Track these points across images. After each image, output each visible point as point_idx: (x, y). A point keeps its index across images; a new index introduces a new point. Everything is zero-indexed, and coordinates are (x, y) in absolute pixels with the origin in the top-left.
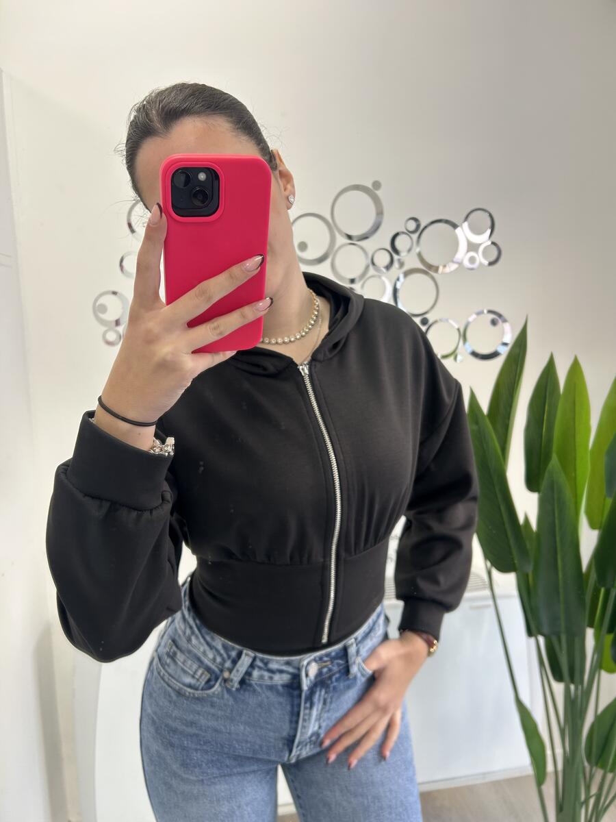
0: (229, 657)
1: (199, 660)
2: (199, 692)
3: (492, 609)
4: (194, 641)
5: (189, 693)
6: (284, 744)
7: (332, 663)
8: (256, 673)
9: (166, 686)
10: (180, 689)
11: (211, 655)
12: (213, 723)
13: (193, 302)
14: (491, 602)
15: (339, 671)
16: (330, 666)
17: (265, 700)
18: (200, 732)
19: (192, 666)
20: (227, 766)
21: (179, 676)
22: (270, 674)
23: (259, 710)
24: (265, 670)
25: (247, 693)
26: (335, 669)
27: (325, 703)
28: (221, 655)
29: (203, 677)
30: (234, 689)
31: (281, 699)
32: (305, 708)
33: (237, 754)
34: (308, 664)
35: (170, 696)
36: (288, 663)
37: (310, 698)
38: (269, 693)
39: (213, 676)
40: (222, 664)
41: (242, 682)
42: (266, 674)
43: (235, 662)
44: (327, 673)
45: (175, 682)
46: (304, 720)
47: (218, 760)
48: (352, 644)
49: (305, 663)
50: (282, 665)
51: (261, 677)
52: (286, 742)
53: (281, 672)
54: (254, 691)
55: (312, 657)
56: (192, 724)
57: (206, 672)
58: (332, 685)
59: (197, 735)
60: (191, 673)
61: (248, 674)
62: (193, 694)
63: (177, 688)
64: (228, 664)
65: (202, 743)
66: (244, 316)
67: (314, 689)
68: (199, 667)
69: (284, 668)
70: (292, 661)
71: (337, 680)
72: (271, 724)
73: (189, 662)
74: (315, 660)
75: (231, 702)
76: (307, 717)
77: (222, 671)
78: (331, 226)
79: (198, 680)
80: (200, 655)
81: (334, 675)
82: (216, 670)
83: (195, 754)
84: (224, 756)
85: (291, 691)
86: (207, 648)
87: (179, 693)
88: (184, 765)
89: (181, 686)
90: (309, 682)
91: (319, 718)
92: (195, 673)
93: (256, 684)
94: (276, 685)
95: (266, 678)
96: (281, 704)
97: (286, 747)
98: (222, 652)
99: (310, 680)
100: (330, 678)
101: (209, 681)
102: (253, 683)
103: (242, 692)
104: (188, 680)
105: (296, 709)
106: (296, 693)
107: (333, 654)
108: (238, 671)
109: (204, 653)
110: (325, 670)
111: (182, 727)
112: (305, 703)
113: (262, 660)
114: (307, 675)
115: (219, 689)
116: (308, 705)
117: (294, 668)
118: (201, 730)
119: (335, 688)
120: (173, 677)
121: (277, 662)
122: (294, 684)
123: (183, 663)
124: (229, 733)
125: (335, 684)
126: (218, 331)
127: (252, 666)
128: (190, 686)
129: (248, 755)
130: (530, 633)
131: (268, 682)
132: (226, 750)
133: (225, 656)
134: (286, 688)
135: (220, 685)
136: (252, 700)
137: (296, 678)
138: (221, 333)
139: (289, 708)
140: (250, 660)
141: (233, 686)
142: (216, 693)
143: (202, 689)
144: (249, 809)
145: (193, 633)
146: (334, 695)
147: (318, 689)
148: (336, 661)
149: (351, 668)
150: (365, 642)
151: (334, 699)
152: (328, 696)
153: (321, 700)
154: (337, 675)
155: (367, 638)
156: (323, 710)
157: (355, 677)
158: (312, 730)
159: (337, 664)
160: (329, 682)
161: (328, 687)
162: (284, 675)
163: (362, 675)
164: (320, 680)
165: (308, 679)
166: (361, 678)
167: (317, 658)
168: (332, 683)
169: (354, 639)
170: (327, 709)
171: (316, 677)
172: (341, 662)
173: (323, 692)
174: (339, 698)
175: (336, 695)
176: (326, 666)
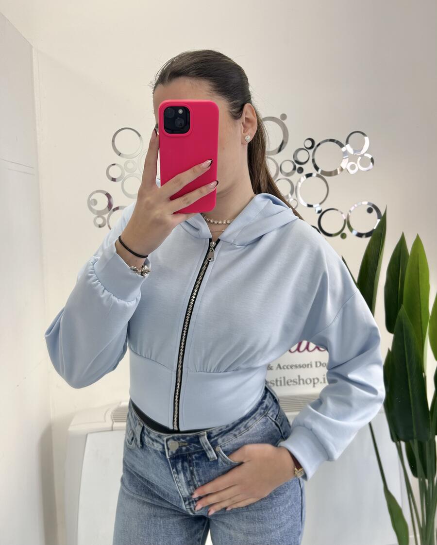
5: (128, 445)
7: (189, 444)
8: (146, 439)
13: (173, 186)
16: (188, 446)
22: (152, 442)
25: (146, 452)
26: (193, 449)
27: (192, 473)
28: (134, 422)
29: (131, 436)
30: (139, 447)
31: (162, 462)
32: (174, 473)
34: (167, 440)
36: (158, 436)
37: (175, 465)
38: (155, 455)
41: (142, 443)
42: (150, 440)
44: (186, 451)
48: (204, 435)
49: (165, 439)
50: (156, 437)
51: (149, 442)
53: (157, 441)
54: (149, 451)
55: (171, 436)
57: (132, 433)
58: (194, 462)
66: (201, 192)
67: (177, 460)
69: (158, 439)
70: (161, 435)
71: (196, 458)
74: (173, 438)
75: (142, 456)
76: (177, 480)
79: (129, 437)
81: (193, 454)
90: (170, 454)
92: (129, 432)
93: (148, 447)
94: (157, 451)
95: (151, 444)
96: (162, 464)
99: (172, 452)
100: (190, 455)
101: (133, 439)
102: (146, 445)
103: (144, 450)
107: (188, 438)
110: (184, 448)
112: (173, 469)
113: (147, 430)
114: (168, 448)
115: (135, 445)
117: (162, 441)
119: (197, 464)
121: (154, 434)
125: (197, 461)
126: (187, 201)
127: (144, 432)
131: (153, 447)
141: (138, 444)
142: (134, 447)
146: (199, 470)
147: (180, 461)
148: (193, 444)
149: (207, 453)
150: (224, 437)
151: (201, 474)
152: (193, 468)
153: (187, 470)
154: (196, 455)
155: (226, 435)
156: (194, 479)
157: (216, 461)
158: (189, 492)
159: (194, 446)
160: (190, 458)
161: (190, 462)
162: (158, 444)
163: (224, 461)
164: (181, 455)
165: (170, 451)
166: (224, 464)
167: (175, 438)
168: (193, 460)
169: (206, 433)
170: (197, 479)
171: (177, 451)
172: (196, 445)
173: (186, 464)
174: (206, 474)
175: (201, 470)
176: (184, 446)
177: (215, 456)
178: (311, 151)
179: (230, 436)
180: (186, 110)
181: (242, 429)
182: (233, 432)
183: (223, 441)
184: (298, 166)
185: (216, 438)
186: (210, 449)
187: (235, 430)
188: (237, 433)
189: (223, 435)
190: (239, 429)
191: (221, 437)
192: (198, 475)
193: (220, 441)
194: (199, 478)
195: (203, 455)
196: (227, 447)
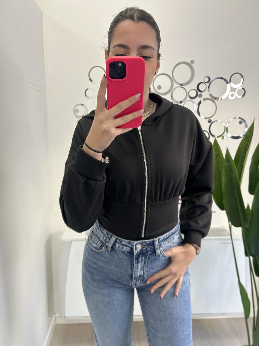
0: (108, 237)
1: (99, 238)
2: (98, 250)
3: (231, 245)
4: (98, 231)
5: (95, 250)
6: (130, 278)
7: (148, 246)
8: (117, 245)
9: (88, 248)
10: (92, 249)
11: (102, 237)
12: (103, 264)
13: (116, 110)
14: (230, 241)
15: (151, 251)
16: (147, 248)
17: (121, 257)
18: (98, 268)
19: (97, 240)
20: (108, 283)
21: (92, 244)
22: (122, 246)
23: (119, 261)
24: (120, 244)
25: (114, 253)
26: (149, 249)
27: (145, 263)
28: (106, 236)
29: (100, 244)
30: (109, 250)
31: (127, 258)
33: (111, 278)
34: (136, 244)
35: (89, 252)
36: (129, 243)
37: (137, 259)
38: (122, 254)
39: (103, 245)
40: (106, 240)
41: (112, 248)
42: (121, 246)
43: (110, 239)
44: (145, 250)
45: (91, 246)
46: (136, 268)
47: (104, 280)
49: (135, 243)
50: (127, 243)
51: (119, 247)
52: (130, 277)
53: (126, 246)
54: (117, 252)
55: (138, 242)
56: (95, 263)
57: (101, 243)
58: (148, 256)
59: (97, 269)
60: (96, 242)
61: (114, 245)
62: (96, 251)
63: (91, 248)
64: (108, 240)
65: (99, 272)
66: (134, 115)
67: (139, 256)
68: (99, 241)
70: (131, 242)
71: (150, 254)
72: (124, 268)
73: (96, 239)
74: (139, 243)
75: (109, 256)
76: (136, 267)
77: (106, 243)
78: (172, 79)
79: (98, 245)
80: (99, 236)
81: (148, 252)
82: (104, 242)
83: (96, 276)
84: (107, 279)
85: (131, 255)
86: (101, 233)
87: (92, 250)
88: (92, 279)
89: (92, 247)
90: (137, 252)
91: (142, 269)
92: (97, 243)
93: (117, 250)
94: (125, 251)
95: (121, 248)
97: (130, 279)
98: (106, 235)
99: (137, 251)
100: (147, 252)
101: (101, 246)
102: (116, 249)
103: (112, 252)
104: (95, 245)
105: (133, 263)
106: (132, 256)
107: (148, 243)
108: (110, 243)
109: (100, 235)
110: (144, 249)
111: (92, 265)
112: (135, 261)
113: (119, 240)
114: (136, 249)
115: (104, 250)
116: (136, 262)
117: (132, 245)
118: (98, 266)
119: (149, 258)
120: (90, 244)
121: (125, 241)
122: (131, 252)
123: (94, 239)
124: (109, 269)
125: (149, 256)
126: (124, 120)
127: (116, 241)
128: (95, 248)
129: (116, 280)
130: (246, 254)
131: (122, 250)
132: (107, 276)
133: (107, 237)
134: (128, 253)
135: (105, 248)
136: (116, 257)
137: (132, 249)
138: (125, 121)
139: (130, 262)
140: (115, 239)
141: (109, 249)
142: (103, 251)
143: (99, 249)
144: (117, 302)
145: (98, 228)
146: (149, 261)
147: (141, 256)
148: (149, 246)
149: (156, 251)
150: (164, 242)
151: (149, 263)
152: (146, 260)
153: (143, 261)
154: (150, 252)
155: (165, 241)
156: (145, 266)
157: (159, 256)
158: (140, 273)
159: (150, 248)
160: (146, 254)
161: (146, 256)
162: (127, 248)
163: (163, 256)
164: (142, 253)
165: (136, 251)
166: (163, 257)
167: (141, 243)
168: (148, 255)
169: (157, 239)
170: (146, 266)
171: (140, 251)
172: (151, 247)
173: (144, 258)
174: (152, 263)
175: (150, 261)
176: (145, 247)
177: (160, 253)
178: (208, 84)
179: (166, 242)
180: (123, 63)
181: (172, 239)
182: (168, 240)
183: (163, 244)
184: (199, 93)
185: (161, 242)
186: (158, 249)
187: (169, 239)
188: (169, 240)
189: (164, 241)
190: (170, 238)
191: (163, 242)
192: (148, 264)
193: (162, 244)
194: (147, 266)
195: (154, 252)
196: (164, 248)
